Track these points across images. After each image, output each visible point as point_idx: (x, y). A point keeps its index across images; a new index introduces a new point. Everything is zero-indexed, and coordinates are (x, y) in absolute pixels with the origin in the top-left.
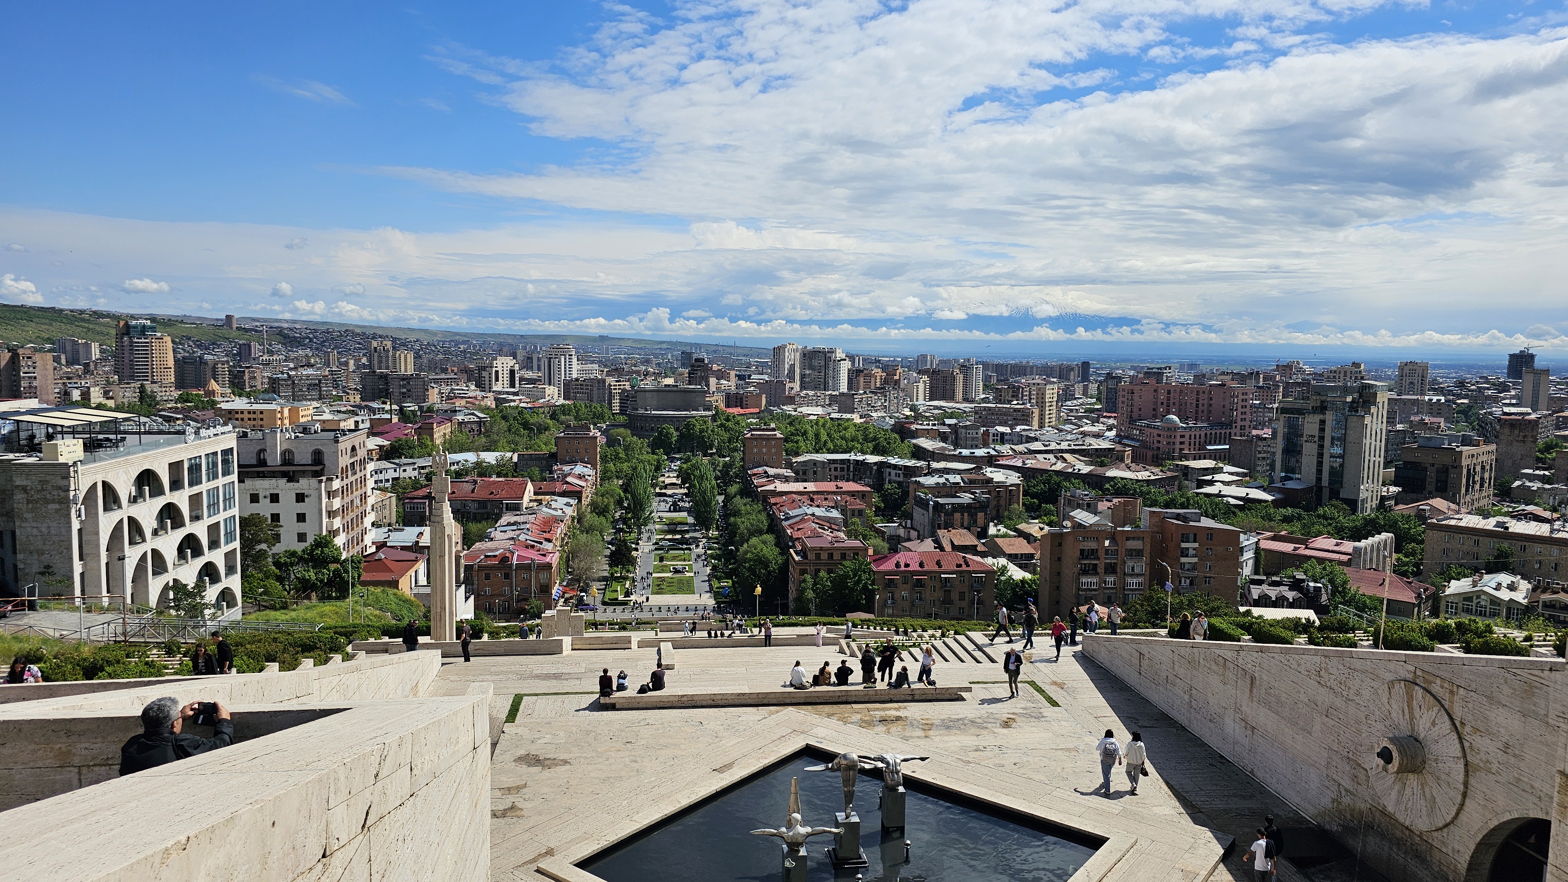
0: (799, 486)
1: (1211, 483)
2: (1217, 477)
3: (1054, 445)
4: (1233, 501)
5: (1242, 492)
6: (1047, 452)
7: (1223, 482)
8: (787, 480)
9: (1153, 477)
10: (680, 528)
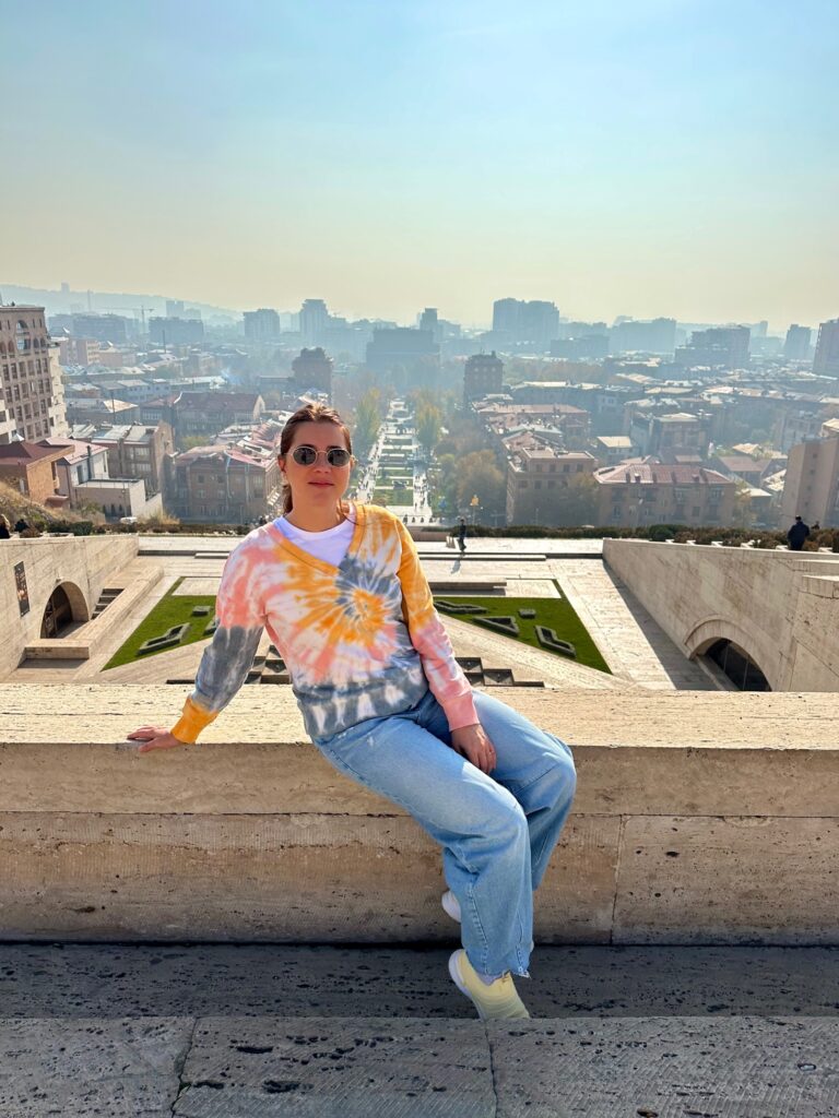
8: (506, 403)
10: (404, 447)
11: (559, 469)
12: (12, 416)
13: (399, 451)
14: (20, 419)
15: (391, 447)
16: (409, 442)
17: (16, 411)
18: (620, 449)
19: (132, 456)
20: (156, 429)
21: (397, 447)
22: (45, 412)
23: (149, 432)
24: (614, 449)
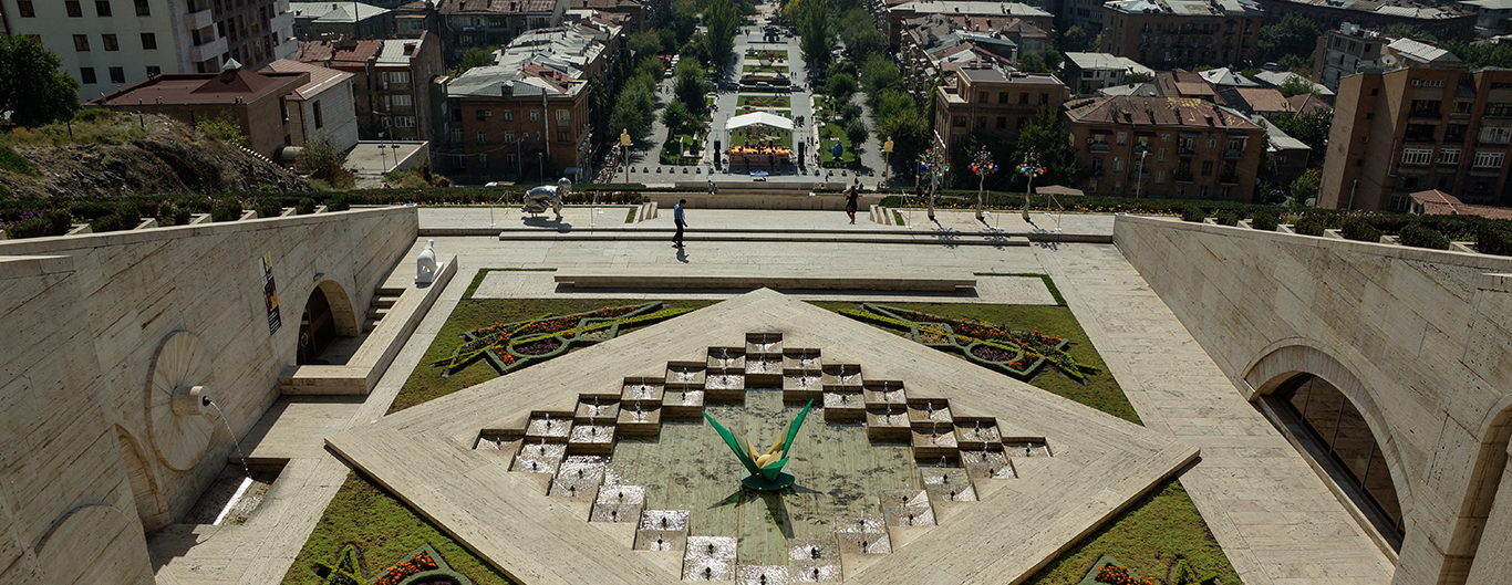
10: (776, 63)
11: (1013, 100)
12: (222, 34)
14: (233, 38)
15: (756, 62)
17: (226, 25)
18: (1099, 71)
19: (385, 83)
20: (419, 43)
21: (766, 62)
22: (266, 25)
23: (409, 49)
24: (1089, 73)
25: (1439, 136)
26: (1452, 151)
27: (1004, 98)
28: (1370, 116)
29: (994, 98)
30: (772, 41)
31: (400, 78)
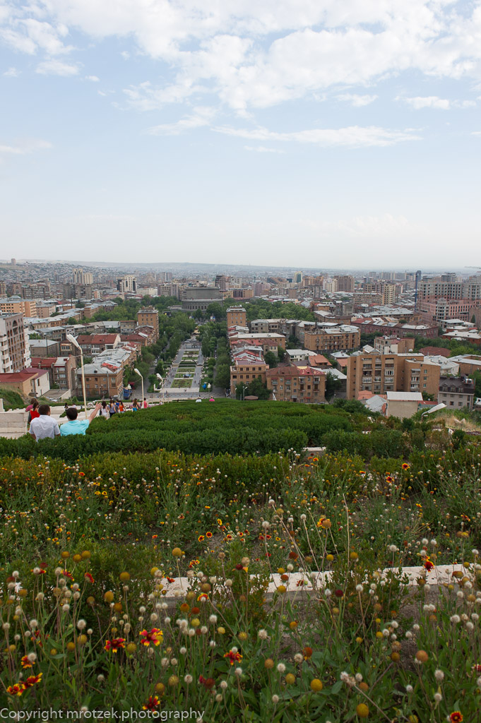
0: (249, 336)
1: (452, 331)
2: (457, 327)
3: (383, 313)
4: (458, 339)
5: (465, 334)
6: (379, 316)
7: (459, 330)
8: (245, 332)
9: (425, 328)
10: (194, 356)
13: (189, 358)
15: (187, 356)
16: (196, 353)
18: (296, 356)
20: (68, 358)
21: (190, 356)
23: (65, 360)
24: (293, 357)
25: (373, 374)
26: (378, 378)
27: (248, 369)
28: (355, 369)
29: (245, 370)
30: (195, 348)
31: (63, 369)
